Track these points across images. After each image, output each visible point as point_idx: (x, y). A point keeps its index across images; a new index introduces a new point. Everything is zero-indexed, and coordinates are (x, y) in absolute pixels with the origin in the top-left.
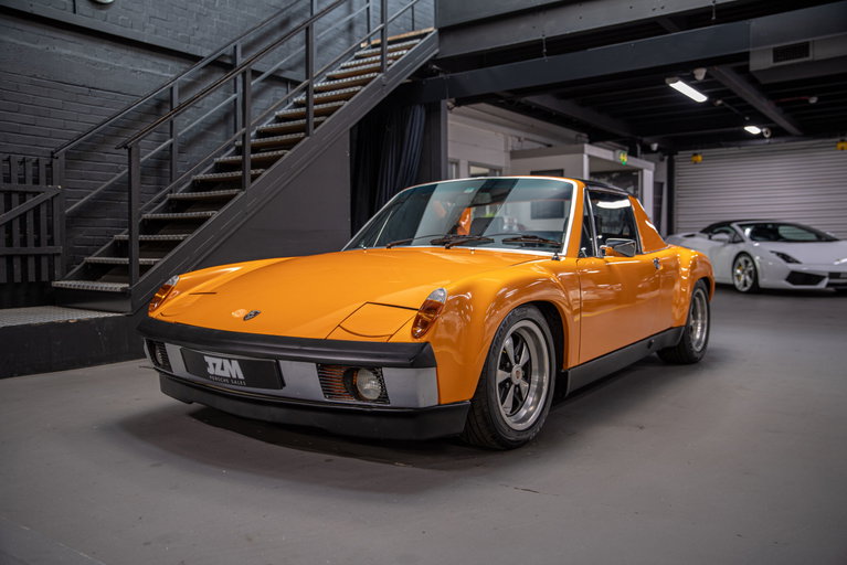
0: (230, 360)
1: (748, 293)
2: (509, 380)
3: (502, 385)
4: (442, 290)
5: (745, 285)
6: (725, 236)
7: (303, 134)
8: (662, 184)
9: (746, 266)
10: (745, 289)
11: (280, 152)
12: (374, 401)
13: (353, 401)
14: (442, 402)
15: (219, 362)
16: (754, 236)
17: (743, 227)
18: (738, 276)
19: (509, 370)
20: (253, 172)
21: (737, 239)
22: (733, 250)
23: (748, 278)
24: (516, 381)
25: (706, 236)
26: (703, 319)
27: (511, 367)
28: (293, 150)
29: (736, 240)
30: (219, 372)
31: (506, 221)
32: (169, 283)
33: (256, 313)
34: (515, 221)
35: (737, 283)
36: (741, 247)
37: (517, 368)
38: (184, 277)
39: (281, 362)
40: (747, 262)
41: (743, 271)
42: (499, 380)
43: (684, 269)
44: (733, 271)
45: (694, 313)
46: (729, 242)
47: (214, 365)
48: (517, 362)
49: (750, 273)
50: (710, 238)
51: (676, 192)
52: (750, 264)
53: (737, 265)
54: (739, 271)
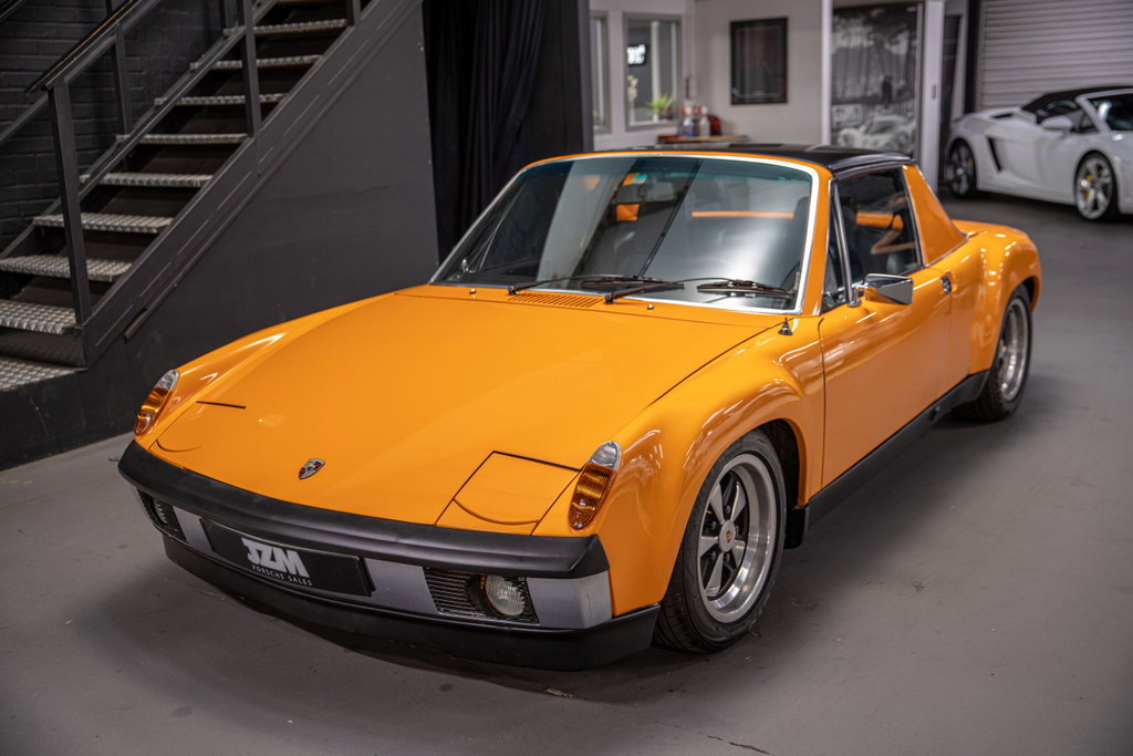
0: (285, 550)
1: (1100, 221)
2: (716, 548)
3: (707, 556)
4: (613, 445)
5: (1095, 206)
6: (1064, 121)
7: (343, 22)
8: (957, 18)
9: (1099, 175)
10: (1095, 214)
11: (306, 59)
12: (515, 618)
13: (480, 617)
14: (618, 613)
15: (267, 550)
16: (1114, 121)
17: (1095, 102)
18: (1085, 192)
19: (716, 532)
20: (263, 98)
21: (1086, 123)
22: (1079, 144)
23: (1101, 197)
24: (725, 548)
25: (1032, 117)
26: (1020, 346)
27: (719, 527)
28: (330, 53)
29: (1085, 128)
30: (266, 562)
31: (688, 110)
32: (163, 382)
33: (318, 465)
34: (704, 110)
35: (1082, 204)
36: (1090, 141)
37: (728, 526)
38: (187, 371)
39: (368, 561)
40: (1099, 168)
41: (1093, 184)
42: (702, 550)
43: (993, 273)
44: (1076, 183)
45: (1005, 336)
46: (1073, 130)
47: (260, 553)
48: (727, 516)
49: (1104, 188)
50: (1039, 121)
51: (983, 30)
52: (1106, 172)
53: (1082, 172)
54: (1084, 183)
